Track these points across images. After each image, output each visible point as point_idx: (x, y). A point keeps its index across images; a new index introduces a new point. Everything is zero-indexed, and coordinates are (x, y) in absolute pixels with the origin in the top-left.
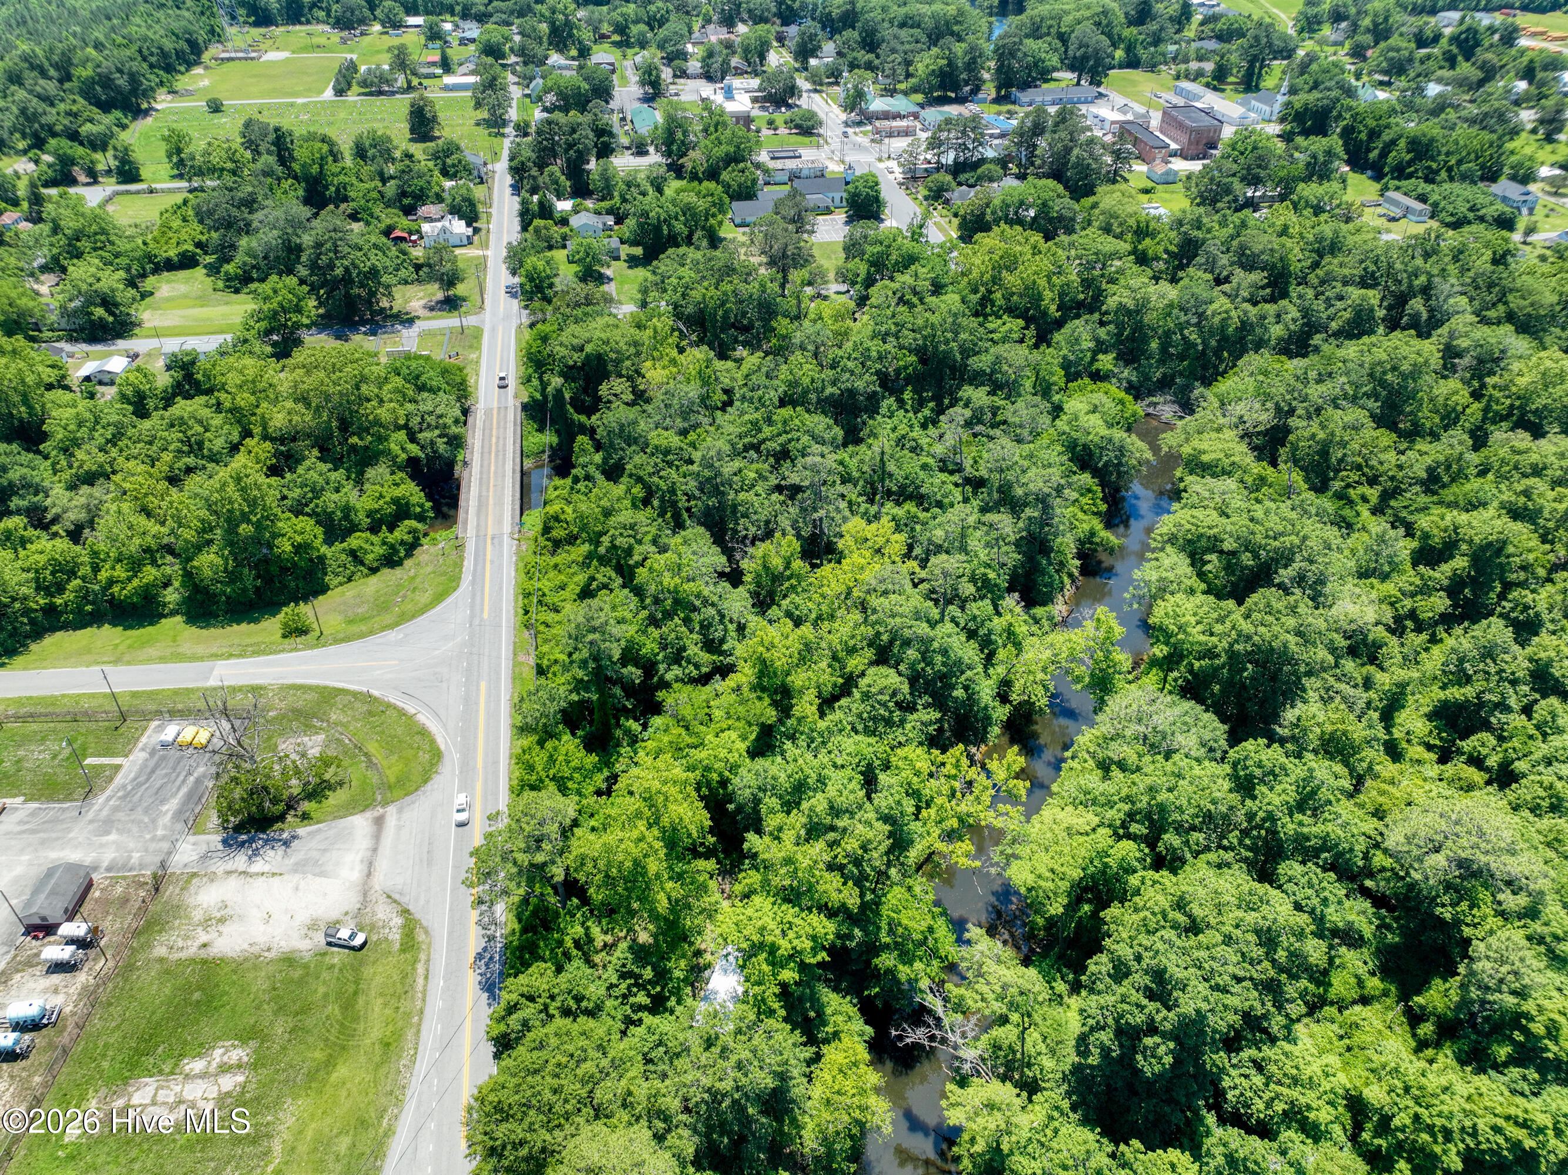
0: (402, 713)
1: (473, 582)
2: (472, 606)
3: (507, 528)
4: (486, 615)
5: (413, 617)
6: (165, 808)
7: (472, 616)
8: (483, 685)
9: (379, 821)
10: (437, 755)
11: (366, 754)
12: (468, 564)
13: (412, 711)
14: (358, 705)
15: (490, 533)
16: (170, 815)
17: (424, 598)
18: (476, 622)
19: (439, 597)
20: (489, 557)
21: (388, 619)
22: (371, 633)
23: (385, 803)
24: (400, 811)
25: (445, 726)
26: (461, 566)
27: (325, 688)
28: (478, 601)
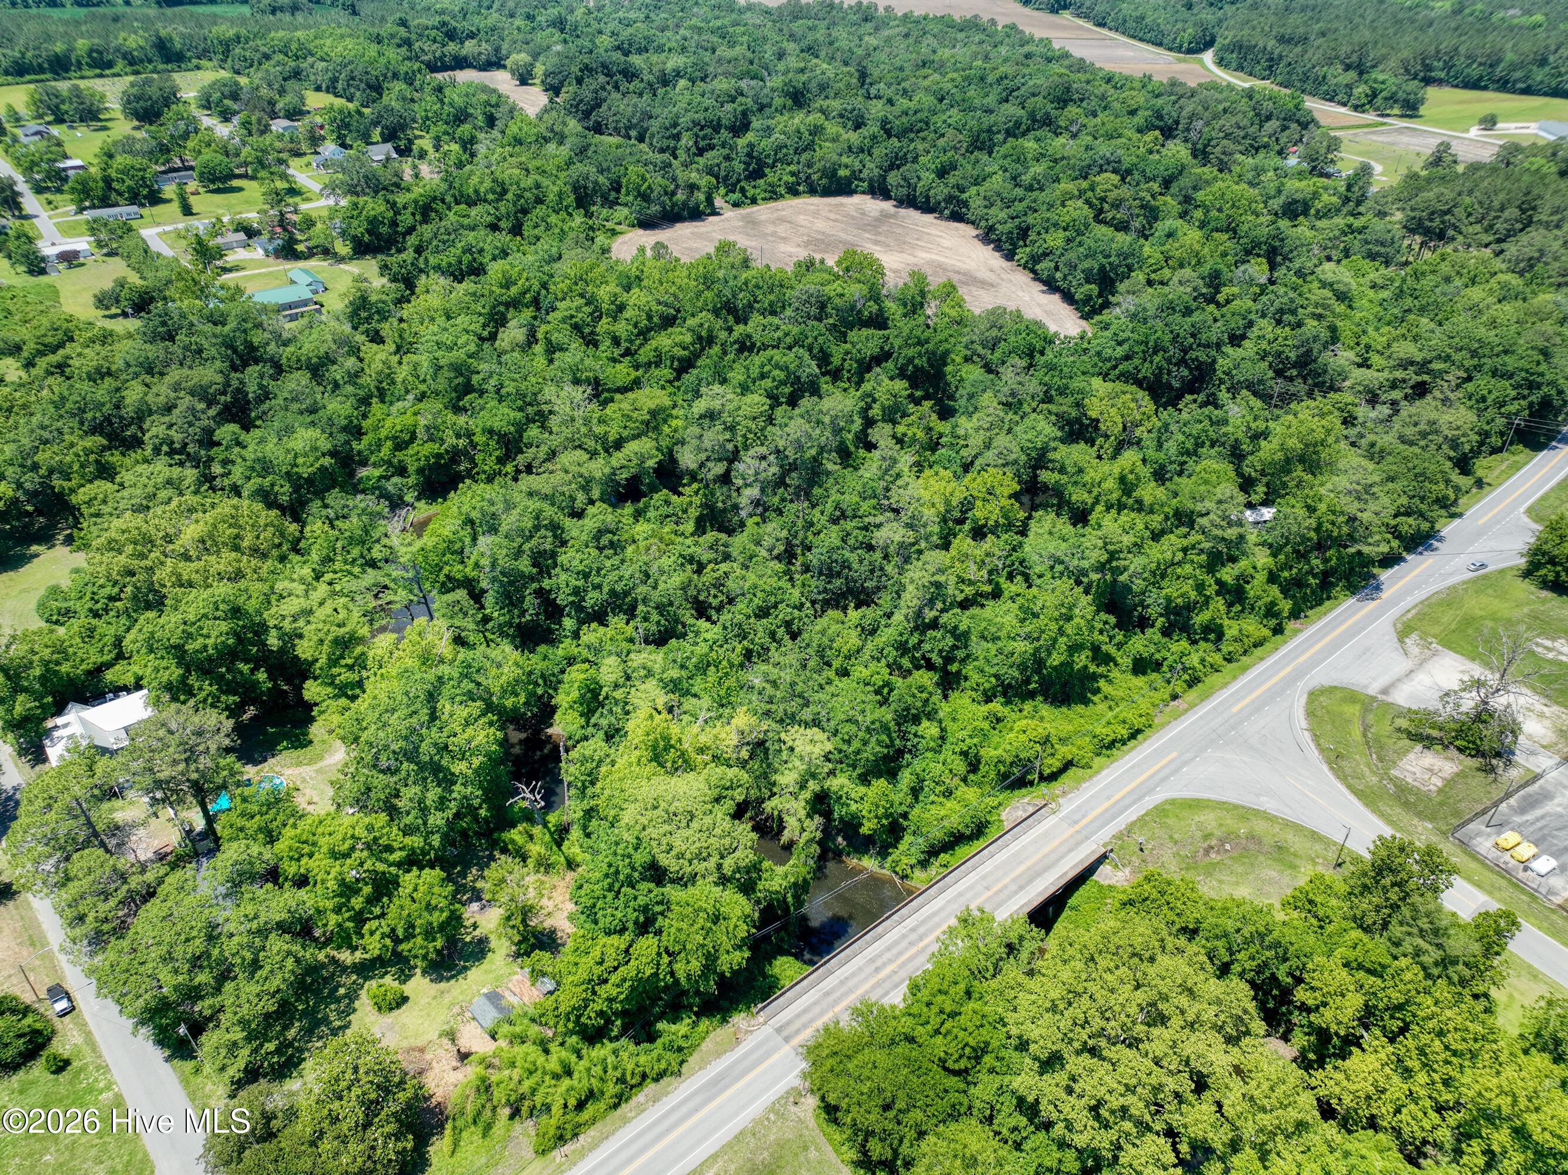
0: (1316, 738)
1: (1150, 791)
2: (1176, 771)
3: (1052, 820)
4: (1174, 754)
5: (1236, 807)
6: (1559, 809)
7: (1186, 763)
8: (1235, 709)
9: (1385, 691)
10: (1314, 696)
11: (1365, 736)
12: (1132, 814)
13: (1307, 734)
14: (1348, 770)
15: (1072, 830)
16: (1556, 801)
17: (1209, 819)
18: (1188, 756)
19: (1195, 805)
20: (1106, 805)
21: (1260, 827)
22: (1287, 824)
23: (1374, 699)
24: (1366, 687)
25: (1291, 706)
26: (1141, 819)
27: (1366, 805)
28: (1167, 771)
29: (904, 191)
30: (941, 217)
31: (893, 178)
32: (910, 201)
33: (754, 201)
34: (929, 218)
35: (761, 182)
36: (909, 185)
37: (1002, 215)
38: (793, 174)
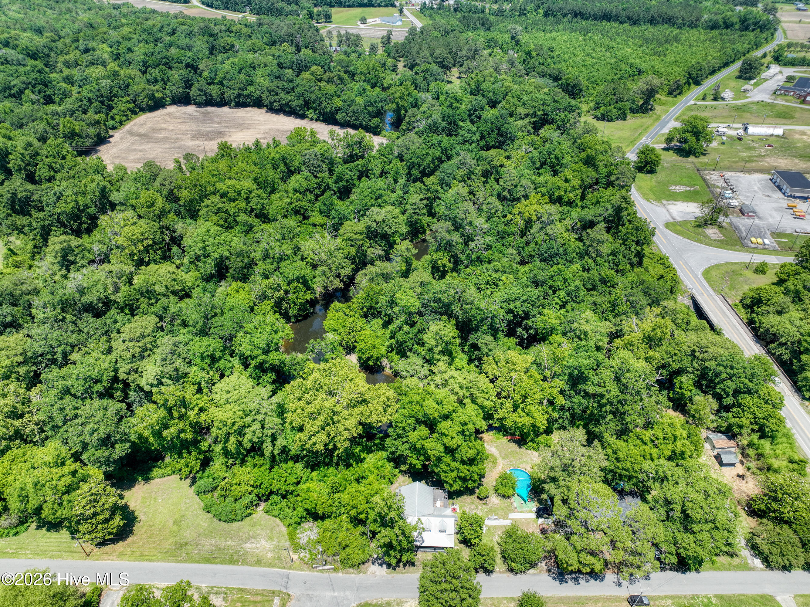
0: (689, 239)
1: (696, 275)
3: (698, 296)
5: (712, 267)
7: (687, 263)
8: (665, 242)
9: (674, 219)
10: (668, 228)
11: (692, 233)
12: (705, 283)
13: (686, 239)
14: (706, 243)
17: (715, 274)
18: (682, 260)
19: (707, 272)
20: (697, 284)
21: (722, 269)
22: (725, 264)
23: (675, 222)
24: (670, 220)
25: (670, 234)
26: (708, 283)
27: (724, 249)
28: (688, 268)
29: (205, 98)
30: (231, 108)
31: (194, 92)
32: (209, 102)
33: (121, 123)
34: (225, 109)
35: (114, 111)
36: (206, 94)
37: (289, 97)
38: (128, 102)
